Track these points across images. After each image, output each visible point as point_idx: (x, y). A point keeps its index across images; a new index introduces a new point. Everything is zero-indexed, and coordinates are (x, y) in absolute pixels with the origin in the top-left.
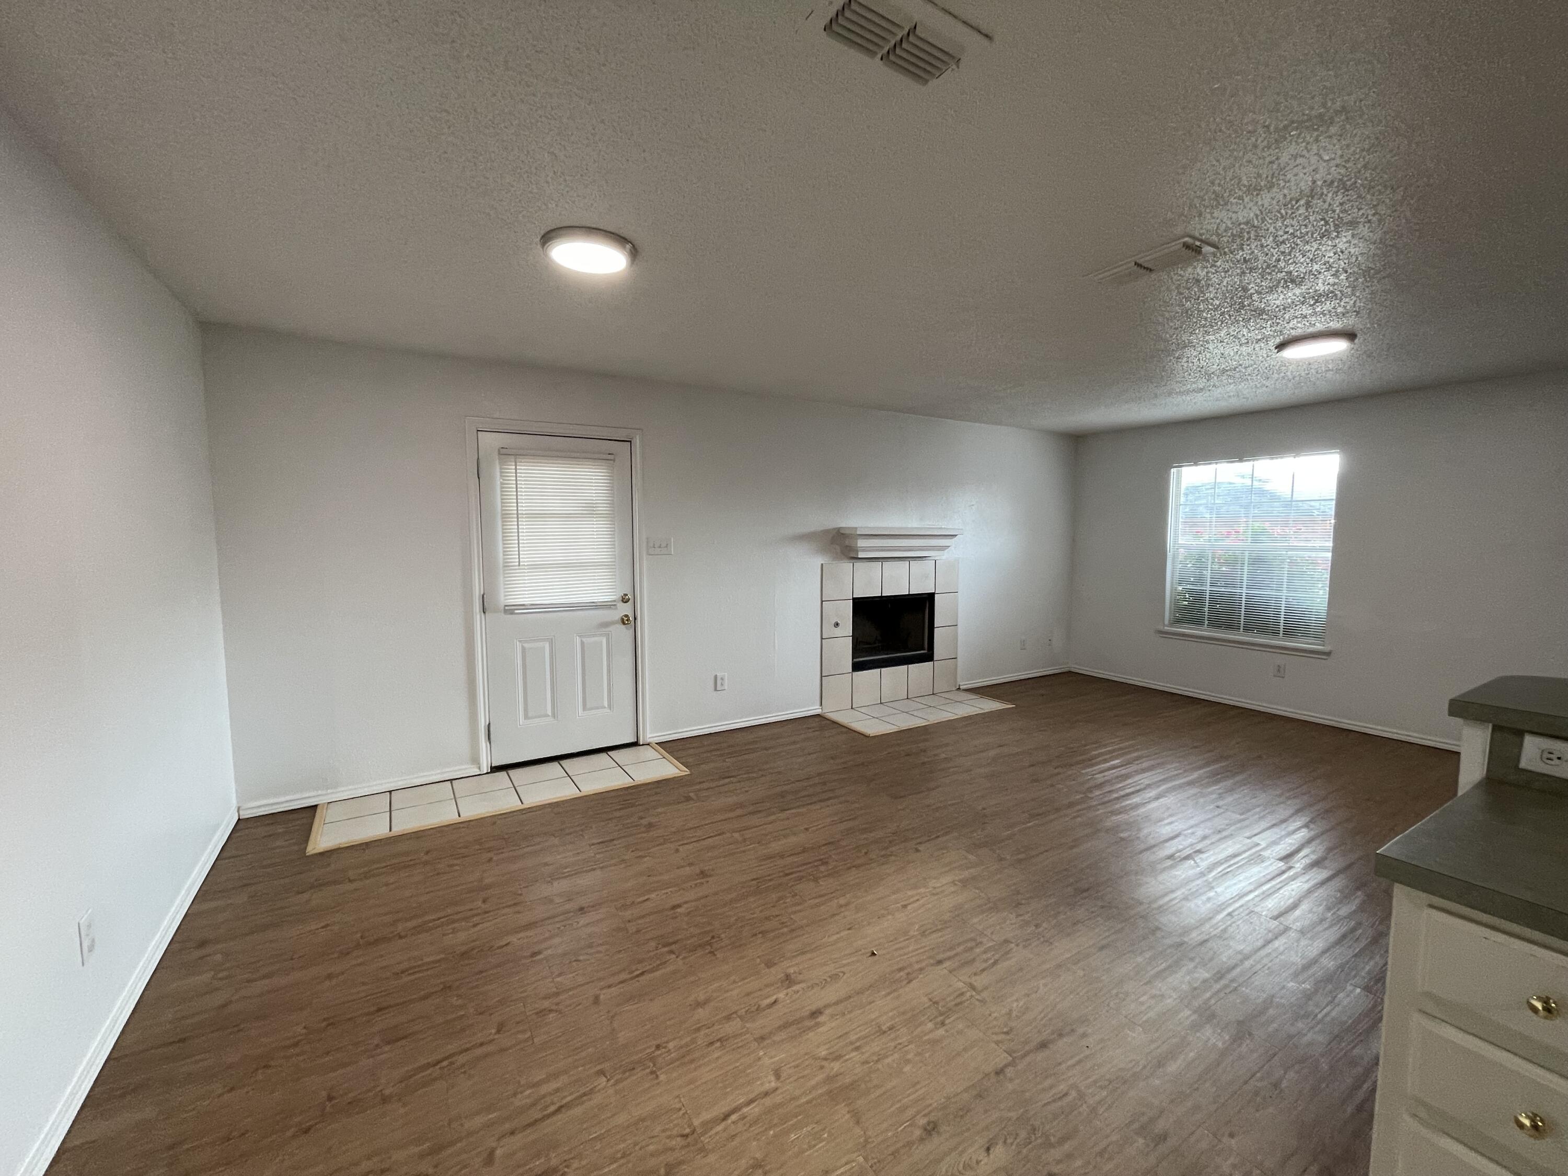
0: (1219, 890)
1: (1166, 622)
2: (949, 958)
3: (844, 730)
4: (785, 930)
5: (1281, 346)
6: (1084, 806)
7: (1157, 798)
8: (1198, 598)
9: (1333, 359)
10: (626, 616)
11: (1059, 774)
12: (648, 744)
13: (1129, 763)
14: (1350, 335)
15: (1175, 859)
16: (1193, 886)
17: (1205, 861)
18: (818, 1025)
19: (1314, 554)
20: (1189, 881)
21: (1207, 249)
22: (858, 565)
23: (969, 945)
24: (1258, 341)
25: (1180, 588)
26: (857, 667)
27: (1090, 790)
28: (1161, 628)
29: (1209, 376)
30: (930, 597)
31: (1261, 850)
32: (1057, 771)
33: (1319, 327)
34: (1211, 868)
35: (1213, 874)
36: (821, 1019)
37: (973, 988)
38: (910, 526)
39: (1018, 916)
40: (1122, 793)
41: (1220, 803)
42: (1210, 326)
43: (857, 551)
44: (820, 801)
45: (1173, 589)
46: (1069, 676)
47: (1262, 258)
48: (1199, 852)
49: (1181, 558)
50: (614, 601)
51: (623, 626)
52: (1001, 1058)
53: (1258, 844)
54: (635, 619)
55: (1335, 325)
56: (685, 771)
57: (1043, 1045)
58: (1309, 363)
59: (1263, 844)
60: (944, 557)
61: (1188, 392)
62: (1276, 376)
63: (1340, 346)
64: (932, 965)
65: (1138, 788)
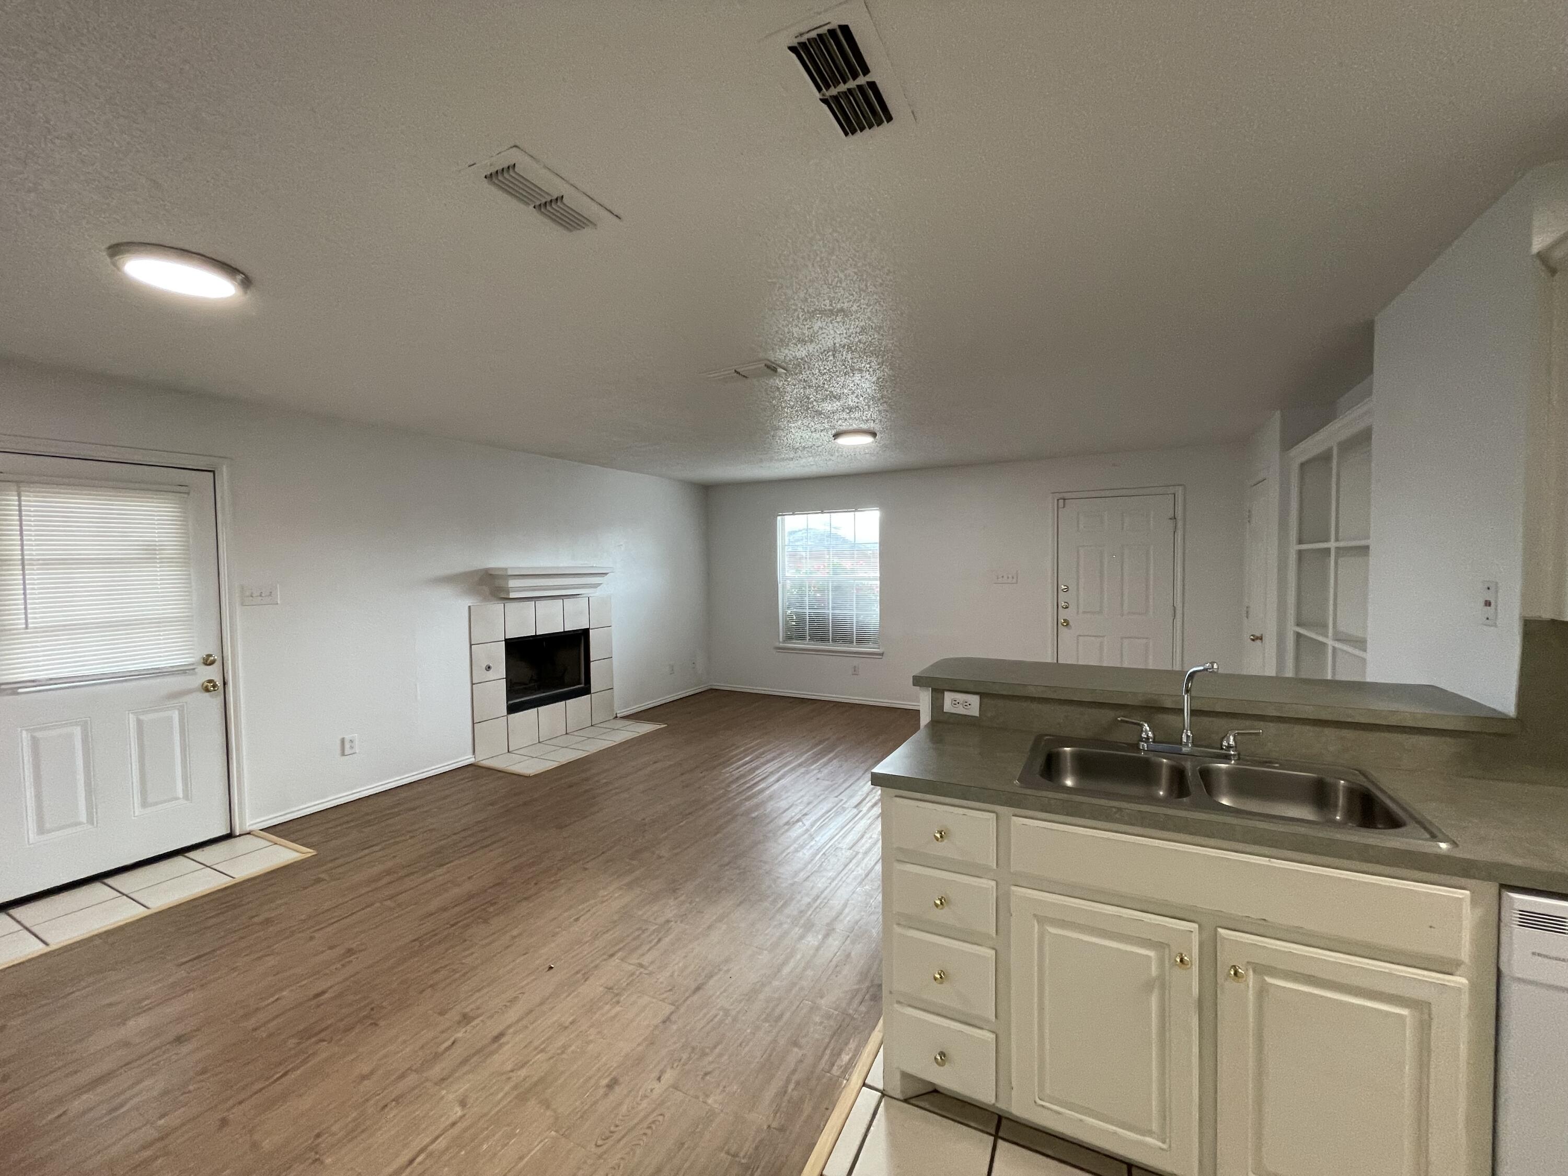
0: (817, 839)
1: (781, 640)
2: (620, 950)
3: (502, 774)
4: (457, 975)
5: (836, 436)
6: (725, 798)
7: (778, 781)
8: (801, 619)
9: (865, 447)
10: (210, 681)
11: (704, 777)
12: (249, 833)
13: (757, 757)
14: (874, 434)
15: (790, 824)
16: (801, 841)
17: (807, 822)
18: (501, 1046)
19: (870, 582)
20: (798, 838)
21: (780, 370)
22: (510, 606)
23: (637, 933)
24: (822, 431)
25: (789, 612)
26: (512, 709)
27: (729, 785)
28: (777, 644)
29: (795, 450)
30: (585, 633)
31: (844, 804)
32: (703, 774)
33: (855, 426)
34: (812, 825)
35: (814, 828)
36: (503, 1040)
37: (641, 966)
38: (561, 565)
39: (676, 899)
40: (752, 782)
41: (819, 776)
42: (791, 419)
43: (508, 593)
44: (483, 847)
45: (784, 612)
46: (712, 693)
47: (814, 381)
48: (806, 814)
49: (788, 587)
50: (193, 664)
51: (207, 694)
52: (668, 1009)
53: (842, 800)
54: (225, 684)
55: (864, 426)
56: (309, 852)
57: (698, 989)
58: (855, 448)
59: (845, 800)
60: (597, 594)
61: (783, 460)
62: (837, 454)
63: (868, 440)
64: (605, 960)
65: (765, 775)
